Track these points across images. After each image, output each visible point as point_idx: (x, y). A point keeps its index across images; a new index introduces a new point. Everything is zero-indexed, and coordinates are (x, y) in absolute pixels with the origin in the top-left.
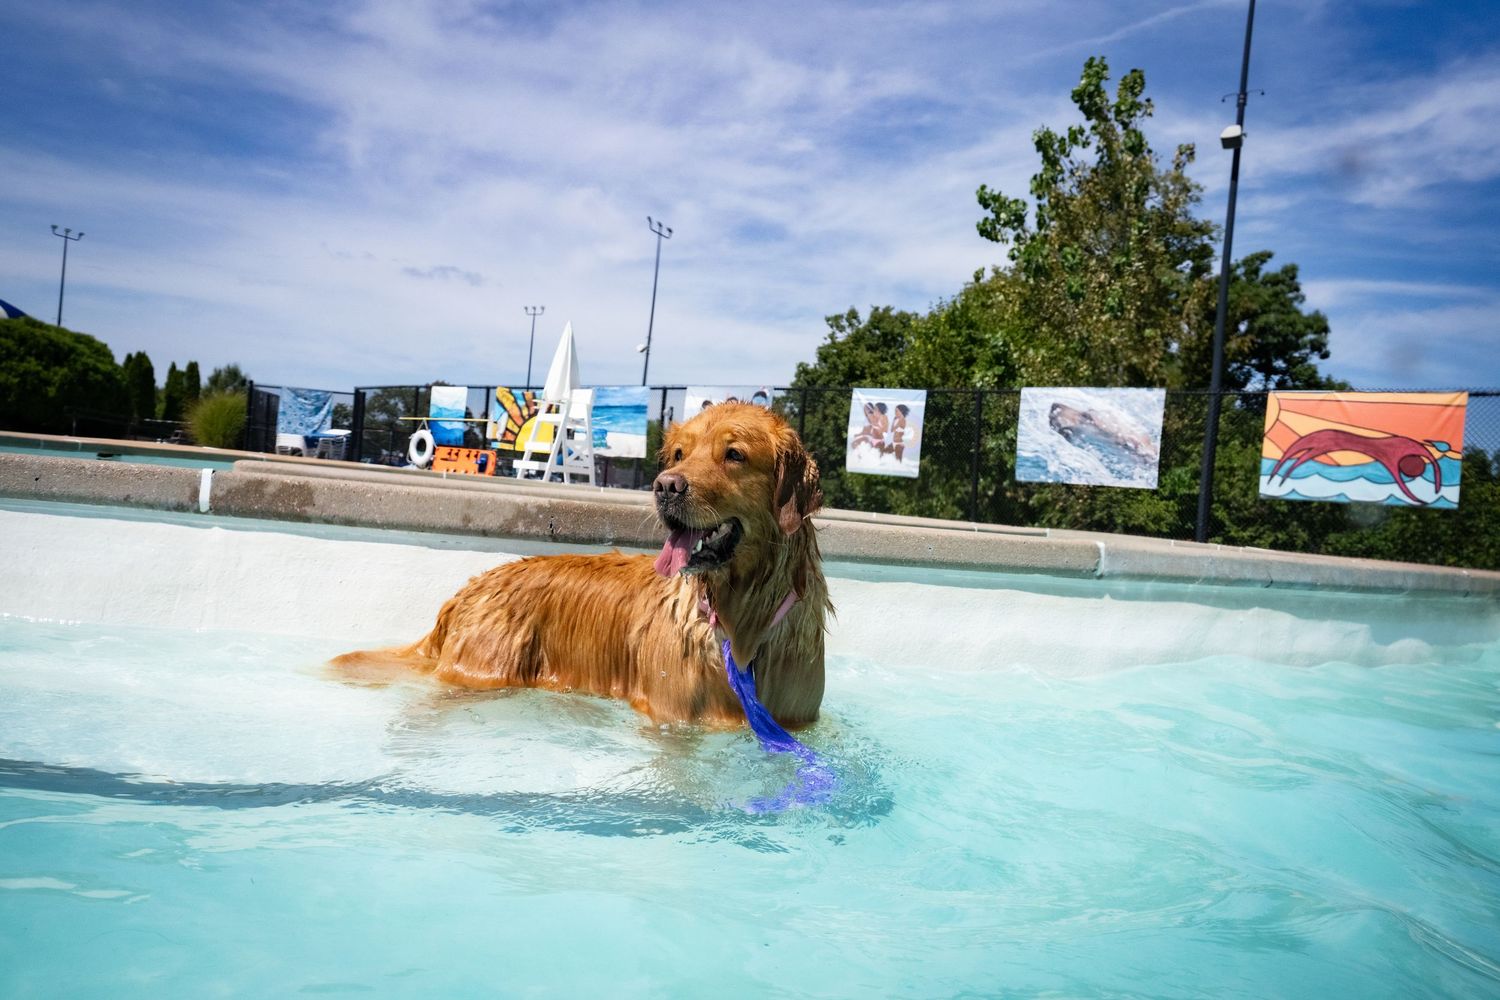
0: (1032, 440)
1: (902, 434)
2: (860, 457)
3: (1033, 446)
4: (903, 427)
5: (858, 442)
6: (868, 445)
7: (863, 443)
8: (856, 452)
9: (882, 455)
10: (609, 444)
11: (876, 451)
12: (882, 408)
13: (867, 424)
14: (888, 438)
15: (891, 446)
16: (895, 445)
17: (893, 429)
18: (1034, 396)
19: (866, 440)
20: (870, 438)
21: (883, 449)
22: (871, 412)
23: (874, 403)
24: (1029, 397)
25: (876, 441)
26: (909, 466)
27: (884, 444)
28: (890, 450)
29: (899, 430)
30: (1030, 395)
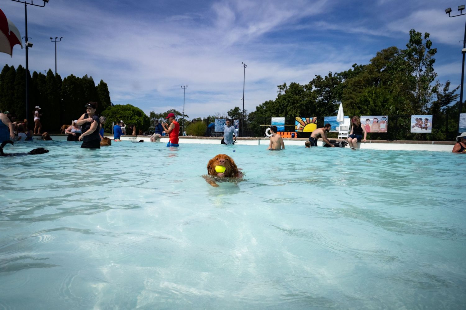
0: (464, 124)
1: (427, 124)
2: (415, 130)
3: (464, 126)
4: (427, 123)
5: (415, 126)
6: (417, 127)
7: (416, 127)
8: (414, 129)
9: (422, 129)
10: (337, 129)
11: (420, 128)
12: (421, 119)
13: (417, 123)
14: (423, 125)
15: (424, 127)
16: (425, 127)
17: (424, 124)
18: (464, 115)
19: (417, 126)
20: (418, 126)
21: (422, 128)
22: (418, 120)
23: (418, 118)
24: (462, 115)
25: (419, 126)
26: (429, 131)
27: (422, 127)
28: (424, 128)
29: (426, 124)
30: (463, 115)
